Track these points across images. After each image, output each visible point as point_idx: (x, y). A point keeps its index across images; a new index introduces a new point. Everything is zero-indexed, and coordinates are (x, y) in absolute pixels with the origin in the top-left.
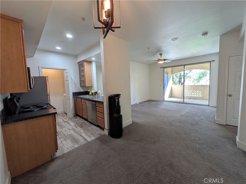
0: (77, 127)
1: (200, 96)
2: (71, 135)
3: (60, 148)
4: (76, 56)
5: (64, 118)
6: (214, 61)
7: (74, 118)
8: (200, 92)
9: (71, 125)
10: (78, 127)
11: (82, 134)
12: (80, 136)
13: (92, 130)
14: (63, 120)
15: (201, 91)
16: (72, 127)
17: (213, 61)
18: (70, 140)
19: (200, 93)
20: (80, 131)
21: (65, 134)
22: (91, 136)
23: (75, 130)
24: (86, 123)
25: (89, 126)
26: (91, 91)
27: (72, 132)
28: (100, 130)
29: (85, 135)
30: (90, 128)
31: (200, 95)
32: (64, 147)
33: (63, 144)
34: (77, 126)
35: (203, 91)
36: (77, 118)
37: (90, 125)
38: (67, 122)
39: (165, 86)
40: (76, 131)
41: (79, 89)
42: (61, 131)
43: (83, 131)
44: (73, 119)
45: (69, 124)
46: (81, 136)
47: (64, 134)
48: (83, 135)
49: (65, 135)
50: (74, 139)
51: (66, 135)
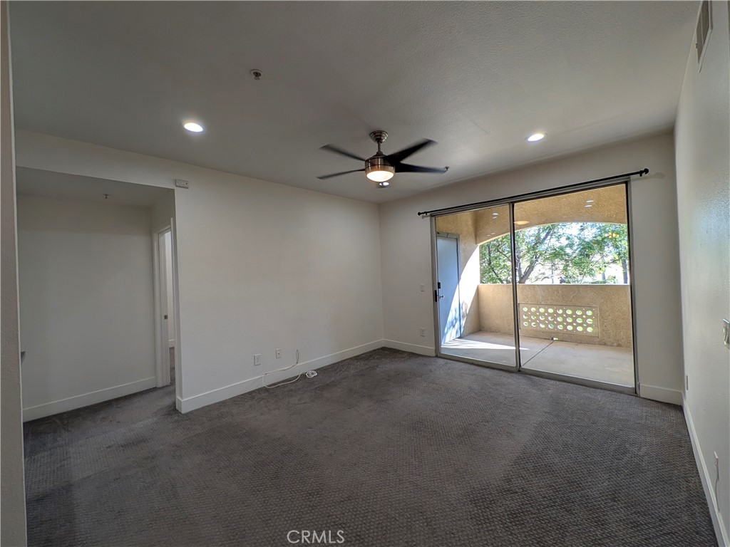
1: (590, 330)
6: (646, 171)
8: (589, 313)
15: (590, 308)
17: (641, 173)
19: (590, 317)
31: (589, 325)
35: (601, 310)
39: (440, 292)
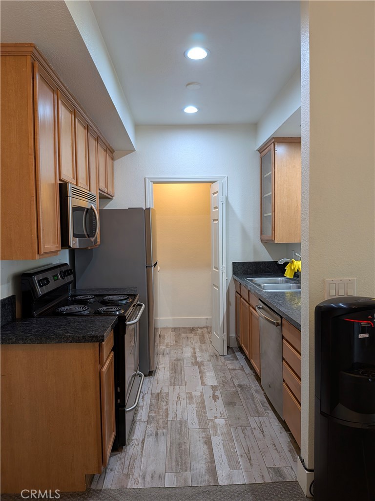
0: (215, 398)
2: (181, 425)
3: (128, 461)
4: (254, 127)
5: (201, 349)
7: (230, 356)
9: (203, 384)
10: (220, 402)
11: (216, 435)
12: (206, 443)
13: (257, 433)
14: (195, 352)
16: (202, 393)
18: (169, 445)
20: (216, 417)
21: (170, 412)
22: (238, 462)
23: (204, 407)
24: (252, 395)
25: (258, 412)
26: (292, 262)
27: (190, 414)
28: (286, 449)
29: (222, 450)
30: (253, 422)
32: (137, 462)
33: (142, 449)
34: (218, 393)
36: (237, 359)
37: (261, 409)
38: (200, 365)
40: (205, 413)
41: (255, 252)
42: (167, 394)
43: (226, 424)
44: (222, 357)
45: (202, 378)
46: (208, 442)
47: (167, 409)
48: (217, 442)
49: (167, 415)
50: (180, 445)
51: (170, 418)
